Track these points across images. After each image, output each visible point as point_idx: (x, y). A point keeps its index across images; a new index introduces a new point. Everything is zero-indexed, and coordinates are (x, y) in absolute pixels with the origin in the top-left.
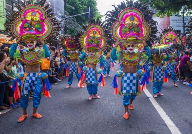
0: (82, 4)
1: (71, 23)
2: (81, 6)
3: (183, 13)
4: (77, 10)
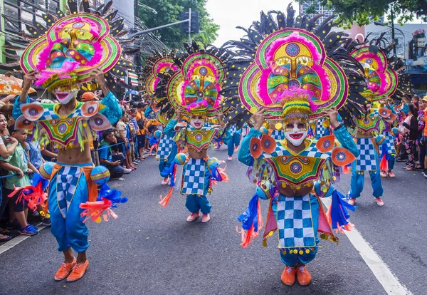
0: (174, 3)
1: (151, 45)
2: (171, 6)
3: (392, 17)
4: (162, 16)
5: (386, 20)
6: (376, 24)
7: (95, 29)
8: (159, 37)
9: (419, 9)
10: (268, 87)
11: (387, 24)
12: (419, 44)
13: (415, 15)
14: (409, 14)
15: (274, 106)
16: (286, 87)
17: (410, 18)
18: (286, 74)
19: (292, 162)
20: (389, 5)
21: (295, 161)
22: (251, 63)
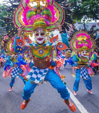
5: (82, 22)
6: (79, 23)
8: (5, 30)
9: (94, 17)
10: (27, 17)
11: (82, 23)
12: (94, 30)
13: (92, 20)
14: (90, 19)
15: (30, 26)
16: (35, 16)
17: (91, 21)
18: (35, 10)
19: (39, 49)
20: (83, 17)
21: (40, 49)
22: (19, 6)
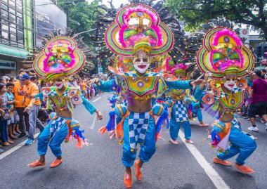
0: (89, 19)
2: (88, 21)
4: (83, 26)
7: (70, 46)
